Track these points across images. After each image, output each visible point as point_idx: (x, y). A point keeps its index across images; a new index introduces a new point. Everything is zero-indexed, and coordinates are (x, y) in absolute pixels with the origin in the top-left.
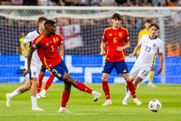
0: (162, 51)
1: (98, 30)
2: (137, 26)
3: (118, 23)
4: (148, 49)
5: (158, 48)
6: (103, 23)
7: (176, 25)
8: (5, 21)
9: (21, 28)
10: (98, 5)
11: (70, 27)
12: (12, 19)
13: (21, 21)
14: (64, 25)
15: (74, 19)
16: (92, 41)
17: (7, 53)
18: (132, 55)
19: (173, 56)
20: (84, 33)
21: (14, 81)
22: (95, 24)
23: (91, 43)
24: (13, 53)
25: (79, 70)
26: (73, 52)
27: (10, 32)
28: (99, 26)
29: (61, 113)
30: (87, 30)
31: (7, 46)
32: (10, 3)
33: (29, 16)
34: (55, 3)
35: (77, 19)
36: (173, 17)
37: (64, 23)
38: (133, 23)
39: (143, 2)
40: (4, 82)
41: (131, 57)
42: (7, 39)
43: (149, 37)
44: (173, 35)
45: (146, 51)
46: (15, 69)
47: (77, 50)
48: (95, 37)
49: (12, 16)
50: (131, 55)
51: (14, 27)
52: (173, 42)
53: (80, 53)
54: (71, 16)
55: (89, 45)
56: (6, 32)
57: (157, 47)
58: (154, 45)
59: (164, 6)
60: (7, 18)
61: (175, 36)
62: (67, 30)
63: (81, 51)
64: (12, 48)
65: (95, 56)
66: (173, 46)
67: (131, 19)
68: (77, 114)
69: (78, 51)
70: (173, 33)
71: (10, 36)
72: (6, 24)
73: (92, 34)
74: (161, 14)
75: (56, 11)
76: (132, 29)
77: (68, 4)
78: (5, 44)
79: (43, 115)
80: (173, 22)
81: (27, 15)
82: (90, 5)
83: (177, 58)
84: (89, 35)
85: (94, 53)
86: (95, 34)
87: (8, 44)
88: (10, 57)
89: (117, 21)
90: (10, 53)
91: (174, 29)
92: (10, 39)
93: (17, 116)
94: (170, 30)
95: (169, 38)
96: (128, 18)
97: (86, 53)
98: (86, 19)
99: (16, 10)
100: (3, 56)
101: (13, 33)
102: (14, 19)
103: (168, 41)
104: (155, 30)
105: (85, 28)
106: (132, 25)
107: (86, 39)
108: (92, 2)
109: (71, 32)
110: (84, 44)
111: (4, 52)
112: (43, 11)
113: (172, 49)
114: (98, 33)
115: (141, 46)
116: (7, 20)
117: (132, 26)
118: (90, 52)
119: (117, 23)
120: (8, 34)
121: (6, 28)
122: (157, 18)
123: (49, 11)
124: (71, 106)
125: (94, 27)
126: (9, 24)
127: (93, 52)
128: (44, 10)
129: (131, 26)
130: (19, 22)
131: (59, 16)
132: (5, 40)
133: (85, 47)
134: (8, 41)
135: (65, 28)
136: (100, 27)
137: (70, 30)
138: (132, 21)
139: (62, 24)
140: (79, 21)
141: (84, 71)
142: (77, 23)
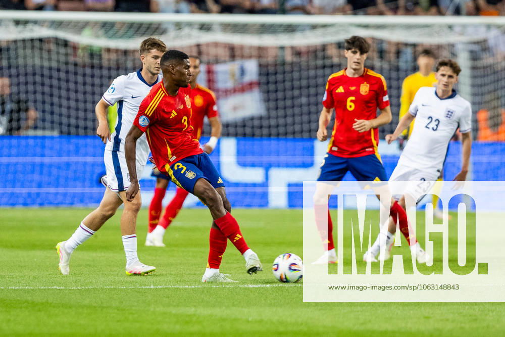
0: (467, 127)
1: (304, 74)
2: (402, 65)
3: (359, 61)
4: (433, 124)
5: (457, 121)
6: (316, 57)
7: (501, 62)
8: (70, 51)
9: (109, 69)
10: (303, 10)
11: (234, 66)
12: (88, 46)
13: (108, 50)
14: (217, 62)
15: (242, 48)
16: (289, 103)
17: (73, 130)
18: (393, 139)
19: (490, 140)
20: (268, 83)
21: (91, 202)
22: (295, 59)
23: (285, 108)
24: (90, 132)
25: (254, 175)
26: (240, 130)
27: (80, 79)
28: (306, 64)
29: (208, 282)
30: (276, 73)
31: (73, 113)
32: (82, 6)
33: (130, 37)
34: (194, 7)
35: (251, 47)
36: (491, 43)
37: (216, 56)
38: (392, 57)
39: (416, 4)
40: (65, 203)
41: (389, 142)
42: (73, 95)
43: (436, 94)
44: (491, 87)
45: (428, 128)
46: (93, 172)
47: (249, 124)
48: (296, 92)
49: (85, 39)
50: (391, 137)
51: (92, 67)
52: (493, 106)
53: (257, 132)
54: (236, 39)
55: (281, 112)
56: (72, 77)
57: (455, 117)
58: (449, 114)
59: (469, 14)
60: (74, 43)
61: (498, 89)
62: (226, 73)
63: (261, 127)
64: (85, 119)
65: (294, 139)
66: (493, 115)
67: (385, 46)
68: (250, 286)
69: (253, 127)
70: (491, 83)
71: (81, 88)
72: (71, 59)
73: (288, 84)
74: (462, 34)
75: (197, 26)
76: (390, 73)
77: (227, 9)
78: (69, 108)
79: (164, 289)
80: (493, 55)
81: (124, 35)
82: (283, 11)
83: (501, 144)
84: (280, 86)
85: (294, 133)
86: (296, 83)
87: (77, 109)
88: (81, 142)
89: (358, 56)
90: (81, 131)
91: (495, 73)
92: (81, 96)
93: (99, 291)
94: (484, 76)
95: (482, 94)
96: (379, 46)
97: (274, 131)
98: (272, 48)
99: (96, 23)
100: (63, 140)
101: (89, 80)
102: (91, 46)
103: (480, 103)
104: (450, 77)
105: (271, 69)
106: (389, 62)
107: (273, 96)
108: (289, 5)
109: (235, 80)
110: (268, 109)
111: (65, 129)
112: (164, 27)
113: (490, 123)
114: (304, 83)
115: (416, 115)
116: (75, 48)
117: (390, 64)
118: (282, 130)
119: (358, 59)
120: (76, 83)
121: (71, 68)
122: (452, 46)
123: (178, 26)
124: (235, 265)
125: (292, 68)
126: (79, 57)
127: (290, 129)
128: (169, 23)
129: (386, 66)
130: (103, 52)
131: (205, 38)
132: (68, 99)
133: (269, 118)
134: (77, 101)
135: (219, 68)
136: (308, 66)
137: (233, 75)
138: (389, 52)
139: (212, 59)
140: (254, 53)
141: (267, 177)
142: (250, 57)
